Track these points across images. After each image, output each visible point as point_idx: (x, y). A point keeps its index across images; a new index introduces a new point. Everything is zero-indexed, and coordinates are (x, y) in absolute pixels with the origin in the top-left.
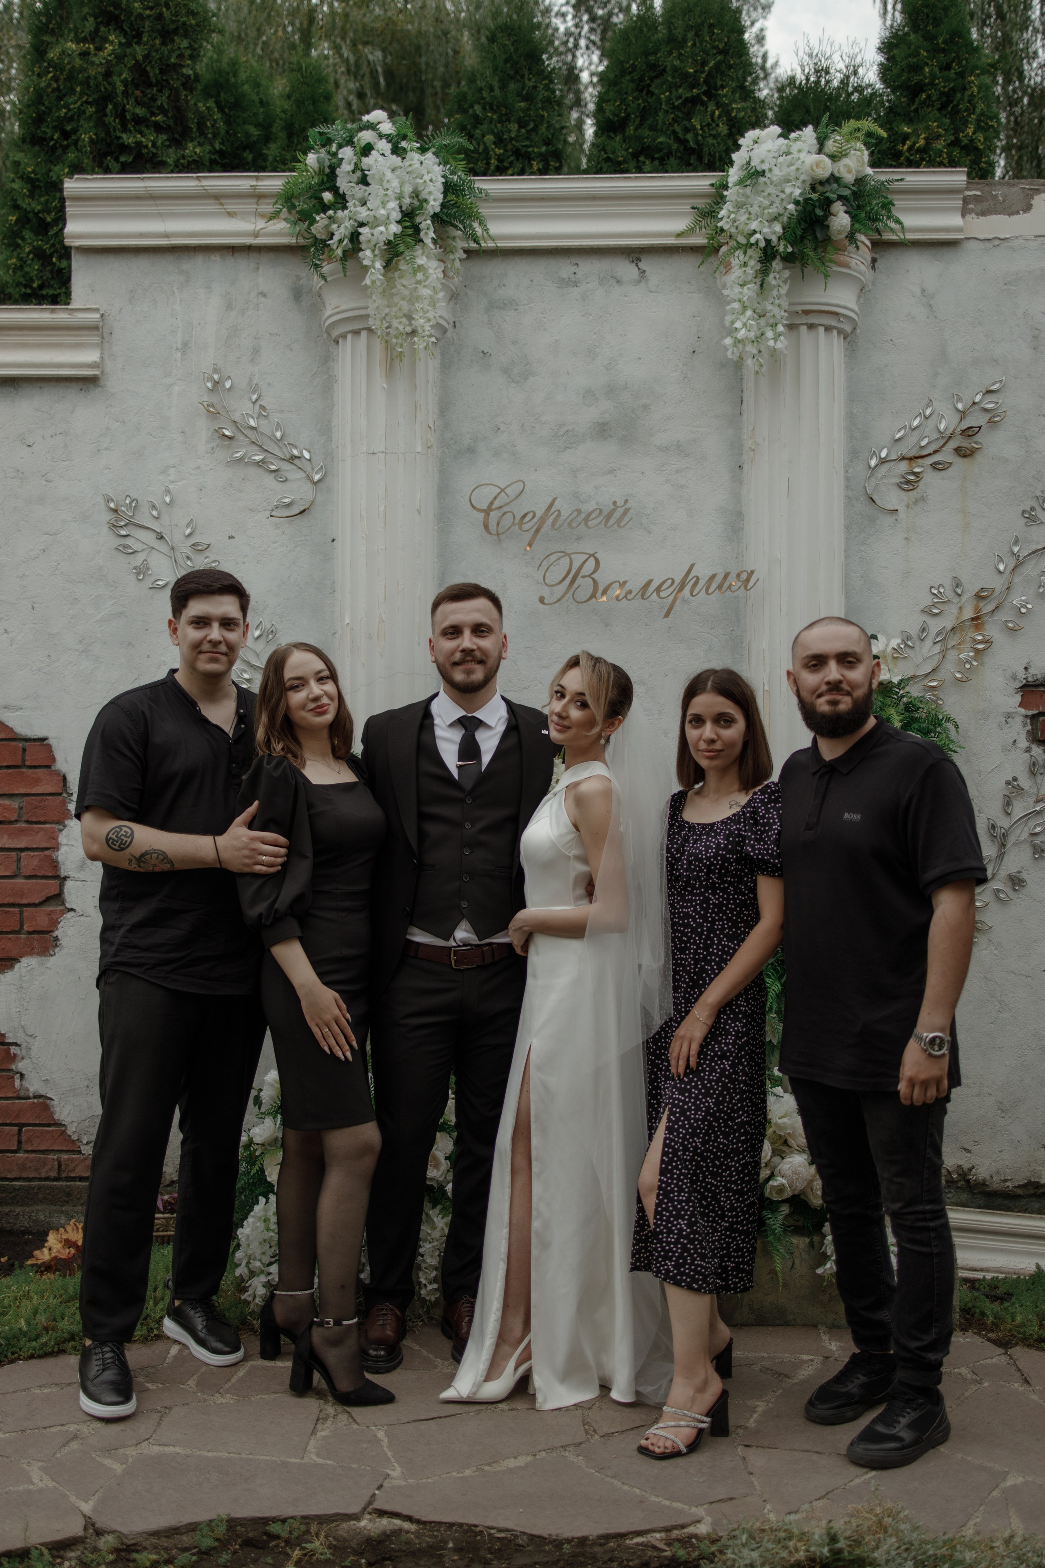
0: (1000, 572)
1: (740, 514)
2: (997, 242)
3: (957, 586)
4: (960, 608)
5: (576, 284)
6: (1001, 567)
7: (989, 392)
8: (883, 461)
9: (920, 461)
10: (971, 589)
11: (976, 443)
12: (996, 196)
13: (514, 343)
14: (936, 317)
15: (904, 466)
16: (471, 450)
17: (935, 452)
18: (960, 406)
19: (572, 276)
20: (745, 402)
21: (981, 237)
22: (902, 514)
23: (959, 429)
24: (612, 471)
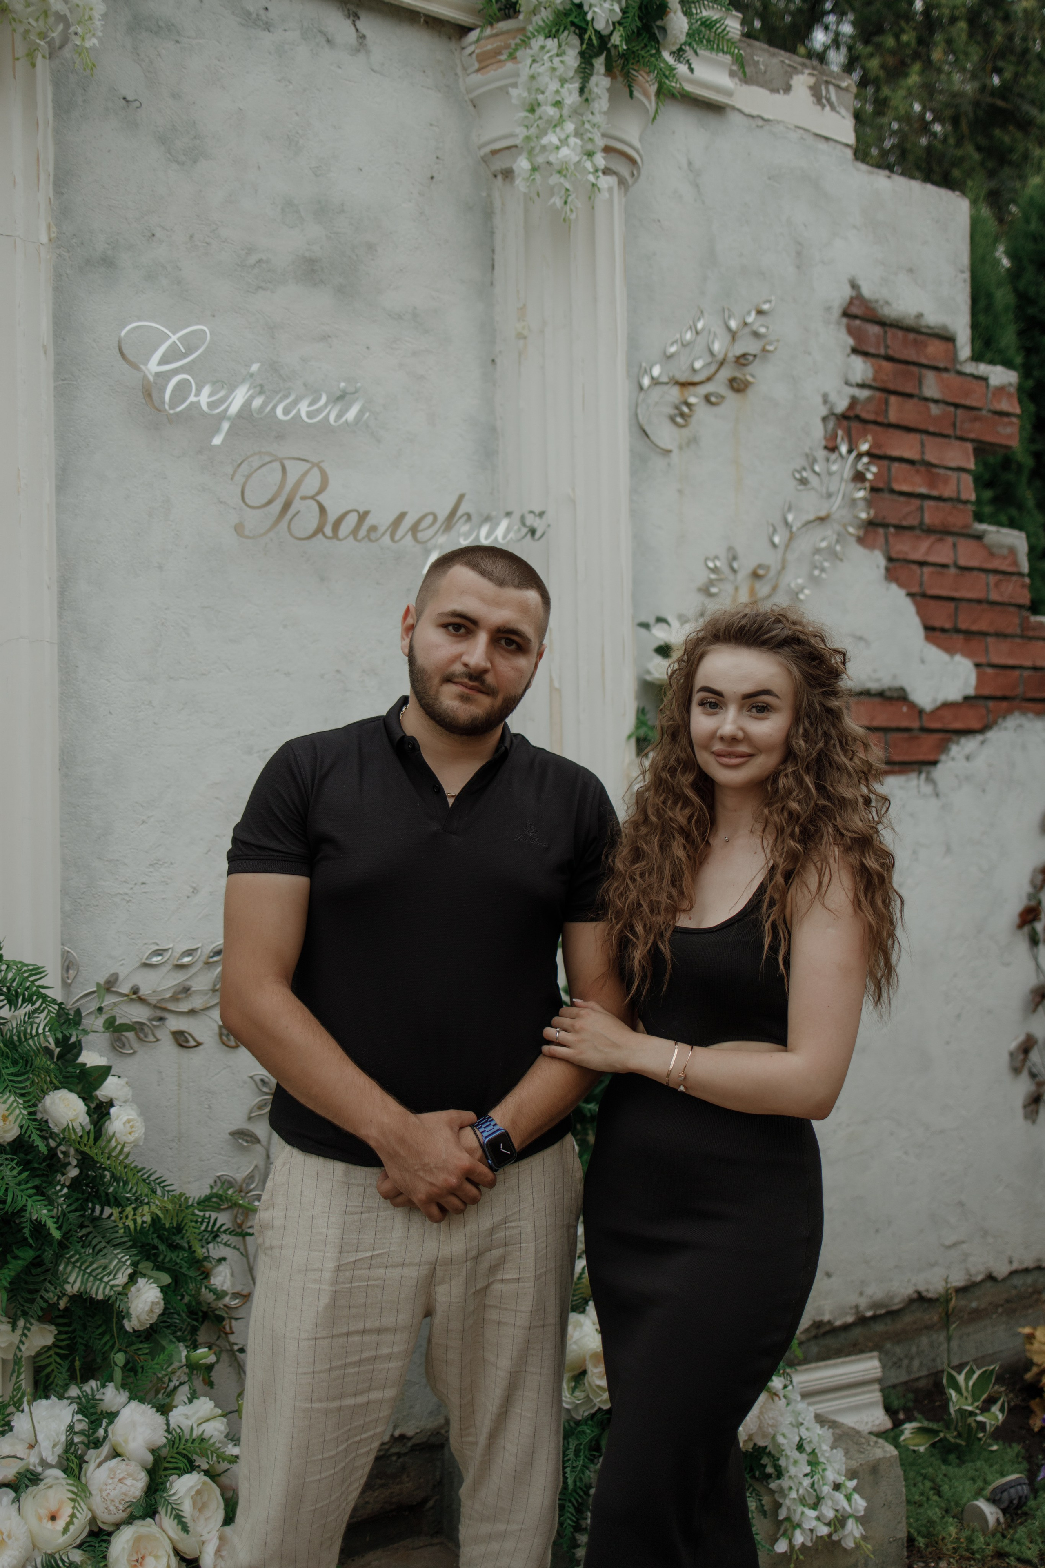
0: (774, 545)
1: (493, 429)
2: (760, 123)
3: (735, 558)
4: (737, 589)
5: (268, 27)
6: (777, 540)
7: (760, 312)
8: (655, 382)
9: (692, 388)
10: (746, 566)
11: (753, 376)
12: (758, 62)
13: (175, 96)
14: (703, 202)
15: (674, 393)
16: (108, 262)
17: (709, 379)
18: (733, 324)
19: (262, 12)
20: (496, 267)
21: (747, 110)
22: (675, 457)
23: (731, 355)
24: (325, 338)
